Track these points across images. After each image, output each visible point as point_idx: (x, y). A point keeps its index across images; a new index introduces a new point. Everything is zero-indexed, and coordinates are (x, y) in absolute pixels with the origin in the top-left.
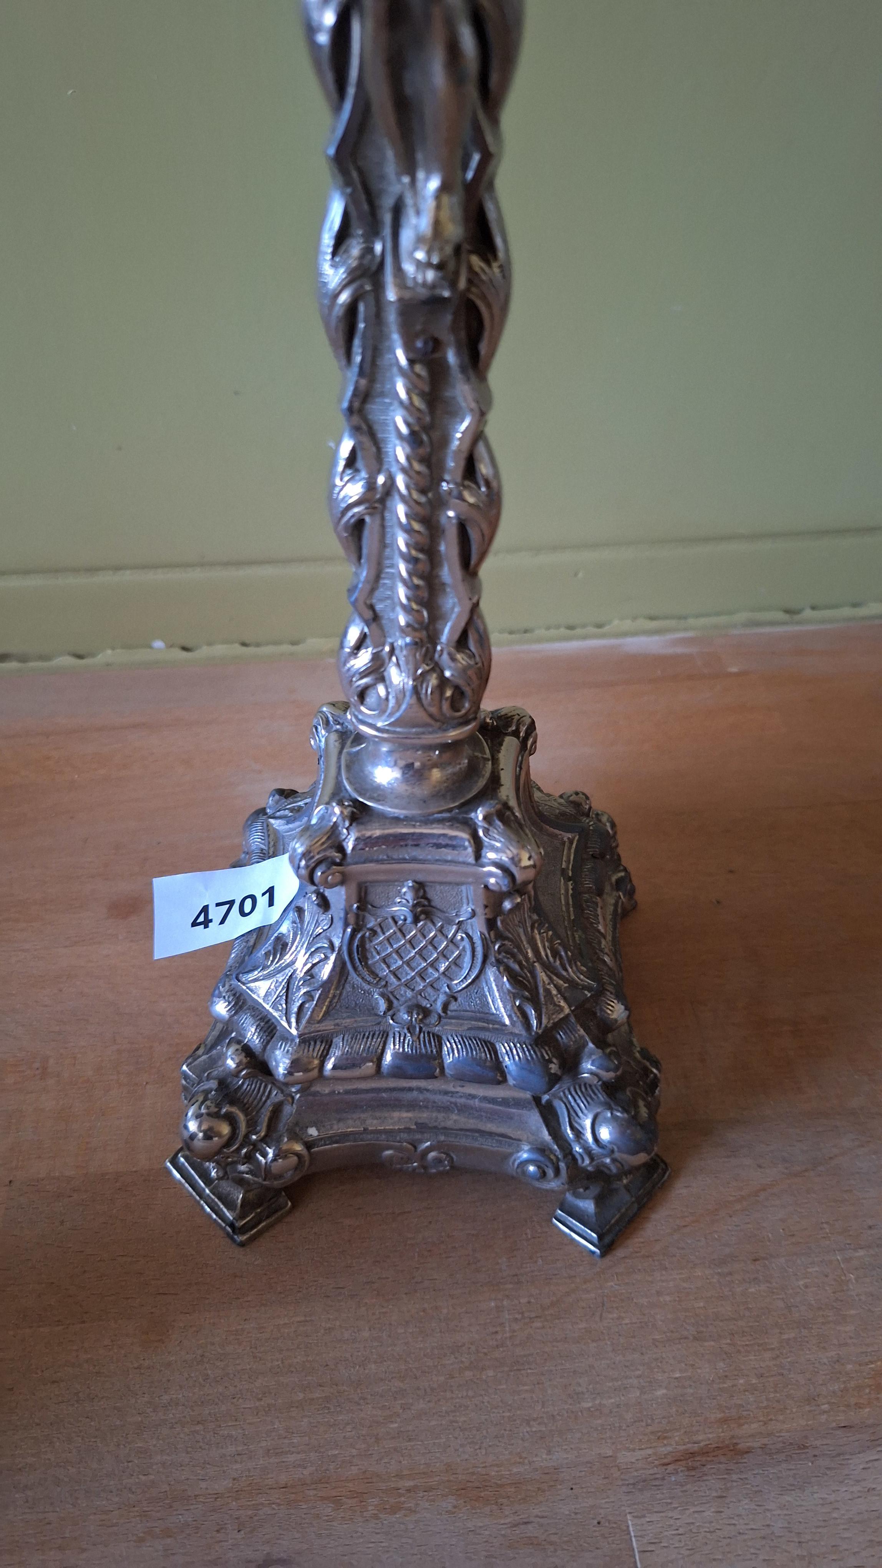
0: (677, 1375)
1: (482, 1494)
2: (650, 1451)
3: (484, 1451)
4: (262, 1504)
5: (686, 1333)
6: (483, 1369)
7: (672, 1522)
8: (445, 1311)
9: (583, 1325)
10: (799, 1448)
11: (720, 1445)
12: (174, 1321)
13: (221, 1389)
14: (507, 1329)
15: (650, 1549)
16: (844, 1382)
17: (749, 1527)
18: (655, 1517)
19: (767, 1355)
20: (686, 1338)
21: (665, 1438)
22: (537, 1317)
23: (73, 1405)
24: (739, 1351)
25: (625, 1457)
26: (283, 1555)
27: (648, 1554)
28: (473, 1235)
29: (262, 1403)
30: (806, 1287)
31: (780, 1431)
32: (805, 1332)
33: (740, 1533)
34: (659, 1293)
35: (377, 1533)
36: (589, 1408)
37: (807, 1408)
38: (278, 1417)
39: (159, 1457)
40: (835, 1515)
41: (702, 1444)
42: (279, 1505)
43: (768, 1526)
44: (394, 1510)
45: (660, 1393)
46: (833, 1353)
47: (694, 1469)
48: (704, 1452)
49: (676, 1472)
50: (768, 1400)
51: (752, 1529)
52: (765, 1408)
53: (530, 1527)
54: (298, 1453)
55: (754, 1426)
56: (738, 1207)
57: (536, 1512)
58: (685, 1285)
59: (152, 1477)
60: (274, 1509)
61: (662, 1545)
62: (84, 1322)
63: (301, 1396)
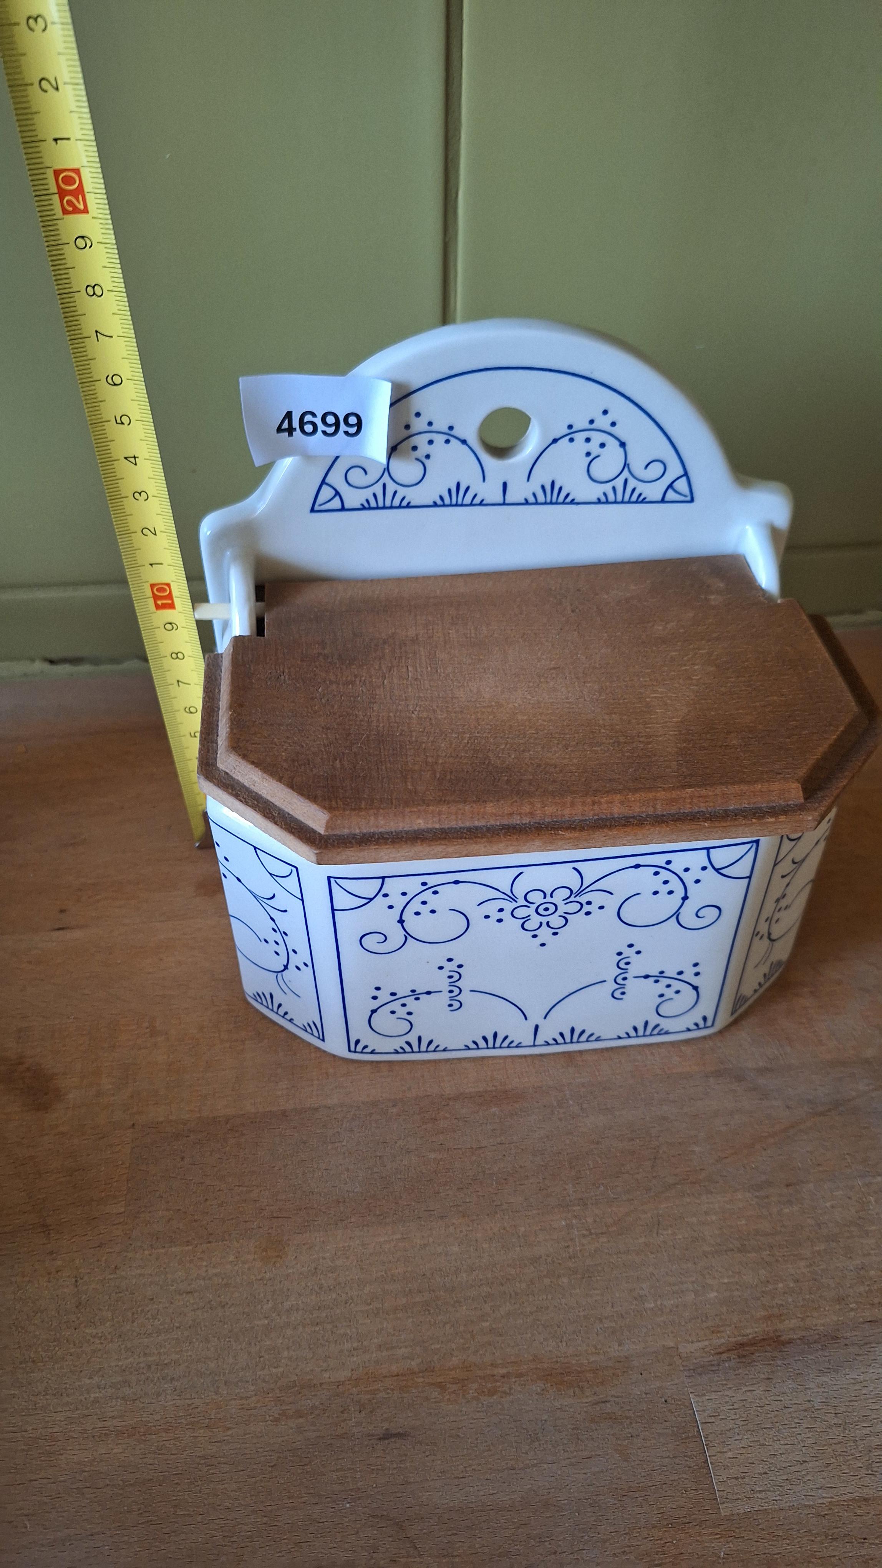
0: (726, 1281)
1: (566, 1379)
2: (706, 1343)
3: (564, 1344)
4: (377, 1390)
5: (731, 1246)
6: (559, 1277)
7: (727, 1399)
8: (523, 1229)
9: (642, 1240)
10: (833, 1338)
11: (765, 1337)
12: (289, 1240)
13: (334, 1296)
14: (577, 1244)
15: (710, 1421)
16: (868, 1285)
17: (793, 1402)
18: (713, 1396)
19: (802, 1264)
20: (733, 1250)
21: (719, 1332)
22: (602, 1233)
23: (207, 1312)
24: (777, 1261)
25: (686, 1349)
26: (400, 1430)
27: (709, 1424)
28: (542, 1166)
29: (371, 1306)
30: (833, 1207)
31: (816, 1325)
32: (833, 1245)
33: (785, 1407)
34: (706, 1213)
35: (478, 1412)
36: (652, 1309)
37: (838, 1307)
38: (385, 1319)
39: (286, 1353)
40: (864, 1392)
41: (750, 1336)
42: (392, 1390)
43: (809, 1401)
44: (492, 1392)
45: (713, 1295)
46: (858, 1262)
47: (744, 1356)
48: (753, 1343)
49: (729, 1359)
50: (804, 1300)
51: (795, 1404)
52: (803, 1306)
53: (608, 1405)
54: (406, 1347)
55: (793, 1321)
56: (771, 1140)
57: (613, 1393)
58: (728, 1206)
59: (281, 1370)
60: (388, 1393)
61: (721, 1417)
62: (210, 1242)
63: (404, 1301)
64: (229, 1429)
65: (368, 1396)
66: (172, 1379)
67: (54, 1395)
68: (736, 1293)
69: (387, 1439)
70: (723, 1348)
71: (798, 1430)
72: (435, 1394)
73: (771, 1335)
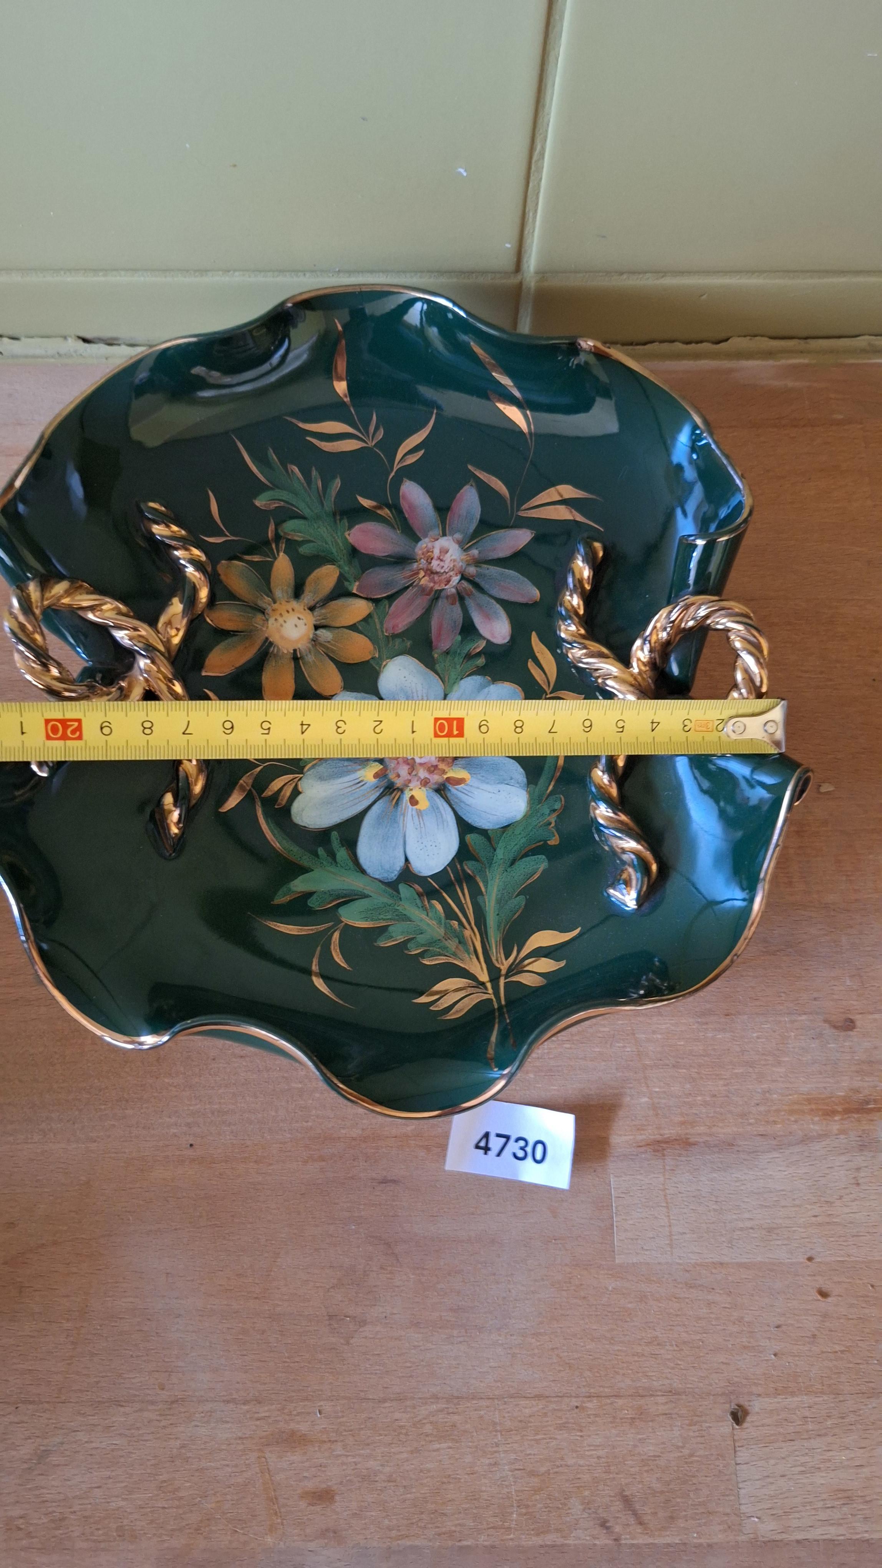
64: (271, 1164)
65: (373, 1151)
66: (230, 1124)
67: (144, 1128)
68: (663, 1101)
69: (385, 1183)
70: (643, 1143)
71: (685, 1211)
72: (422, 1154)
73: (683, 1137)
